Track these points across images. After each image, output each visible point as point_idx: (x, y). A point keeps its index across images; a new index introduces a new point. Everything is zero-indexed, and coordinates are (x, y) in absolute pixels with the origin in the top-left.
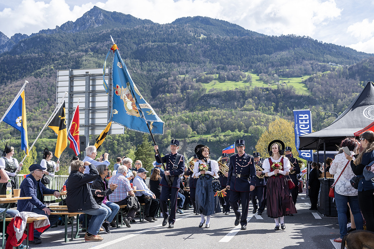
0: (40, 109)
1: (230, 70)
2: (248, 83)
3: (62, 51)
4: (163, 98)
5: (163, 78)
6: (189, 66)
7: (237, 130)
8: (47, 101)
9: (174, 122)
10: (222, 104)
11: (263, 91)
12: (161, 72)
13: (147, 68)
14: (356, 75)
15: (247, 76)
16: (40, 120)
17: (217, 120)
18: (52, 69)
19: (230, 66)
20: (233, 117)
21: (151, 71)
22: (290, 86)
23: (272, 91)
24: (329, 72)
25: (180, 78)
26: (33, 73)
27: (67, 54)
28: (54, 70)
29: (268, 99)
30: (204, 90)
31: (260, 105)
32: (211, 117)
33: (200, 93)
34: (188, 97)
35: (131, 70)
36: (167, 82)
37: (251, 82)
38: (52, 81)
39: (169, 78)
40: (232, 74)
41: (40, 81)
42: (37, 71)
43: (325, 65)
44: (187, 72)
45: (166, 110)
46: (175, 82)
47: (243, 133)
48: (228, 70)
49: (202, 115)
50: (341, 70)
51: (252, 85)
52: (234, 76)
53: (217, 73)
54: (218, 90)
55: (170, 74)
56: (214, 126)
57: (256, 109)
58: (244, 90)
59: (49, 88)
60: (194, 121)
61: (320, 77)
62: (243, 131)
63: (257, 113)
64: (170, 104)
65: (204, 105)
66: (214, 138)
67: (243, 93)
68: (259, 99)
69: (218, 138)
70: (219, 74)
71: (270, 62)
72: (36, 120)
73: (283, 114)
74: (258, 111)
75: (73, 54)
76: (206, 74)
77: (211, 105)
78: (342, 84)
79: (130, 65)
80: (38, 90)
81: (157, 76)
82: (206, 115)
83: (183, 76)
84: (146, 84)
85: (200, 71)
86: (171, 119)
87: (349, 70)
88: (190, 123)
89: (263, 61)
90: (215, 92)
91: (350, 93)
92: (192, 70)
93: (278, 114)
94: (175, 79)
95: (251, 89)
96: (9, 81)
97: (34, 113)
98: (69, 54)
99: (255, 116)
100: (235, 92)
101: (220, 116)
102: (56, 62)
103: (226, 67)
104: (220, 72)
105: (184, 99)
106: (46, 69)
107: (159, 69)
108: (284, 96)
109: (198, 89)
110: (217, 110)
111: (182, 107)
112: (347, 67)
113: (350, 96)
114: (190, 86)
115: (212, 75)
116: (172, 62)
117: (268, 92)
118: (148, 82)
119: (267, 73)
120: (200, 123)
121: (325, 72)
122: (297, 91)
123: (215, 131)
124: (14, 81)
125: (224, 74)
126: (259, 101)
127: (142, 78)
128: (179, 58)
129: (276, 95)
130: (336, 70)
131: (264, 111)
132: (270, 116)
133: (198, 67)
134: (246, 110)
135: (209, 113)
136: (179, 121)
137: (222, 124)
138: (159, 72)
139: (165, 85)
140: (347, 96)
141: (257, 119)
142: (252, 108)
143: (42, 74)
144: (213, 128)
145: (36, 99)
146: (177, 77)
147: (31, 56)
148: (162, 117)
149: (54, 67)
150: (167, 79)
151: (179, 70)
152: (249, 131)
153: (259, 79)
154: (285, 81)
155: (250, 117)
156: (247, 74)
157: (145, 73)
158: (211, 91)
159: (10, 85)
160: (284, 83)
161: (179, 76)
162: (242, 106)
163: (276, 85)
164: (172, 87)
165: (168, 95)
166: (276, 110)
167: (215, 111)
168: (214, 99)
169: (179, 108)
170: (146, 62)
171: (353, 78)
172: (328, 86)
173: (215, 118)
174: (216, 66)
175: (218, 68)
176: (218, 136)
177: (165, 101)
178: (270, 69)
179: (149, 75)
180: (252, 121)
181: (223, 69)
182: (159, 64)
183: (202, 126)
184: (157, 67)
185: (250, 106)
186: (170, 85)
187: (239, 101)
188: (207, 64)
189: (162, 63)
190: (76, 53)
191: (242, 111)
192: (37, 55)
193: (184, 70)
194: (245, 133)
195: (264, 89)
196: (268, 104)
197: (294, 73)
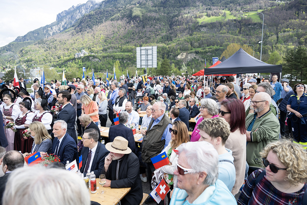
0: (115, 38)
1: (214, 10)
2: (224, 17)
3: (123, 5)
4: (176, 28)
5: (176, 17)
6: (190, 9)
7: (216, 46)
8: (117, 33)
9: (181, 42)
10: (208, 30)
11: (232, 22)
12: (174, 14)
13: (167, 12)
14: (293, 7)
15: (223, 13)
16: (115, 43)
17: (205, 40)
18: (119, 16)
19: (214, 7)
20: (214, 38)
21: (169, 13)
22: (249, 17)
23: (238, 21)
24: (275, 7)
25: (185, 16)
26: (110, 19)
27: (125, 7)
28: (120, 16)
29: (235, 26)
30: (198, 23)
31: (230, 30)
32: (201, 38)
33: (196, 25)
34: (189, 28)
35: (159, 14)
36: (178, 19)
37: (226, 16)
38: (119, 22)
39: (179, 17)
40: (215, 12)
41: (113, 23)
42: (112, 17)
43: (273, 3)
44: (189, 13)
45: (177, 36)
46: (182, 19)
47: (219, 47)
48: (212, 10)
49: (197, 37)
50: (283, 5)
51: (226, 18)
52: (215, 13)
53: (206, 12)
54: (206, 22)
55: (179, 14)
56: (203, 44)
57: (228, 33)
58: (221, 21)
59: (118, 26)
60: (192, 41)
61: (269, 10)
62: (219, 45)
63: (228, 35)
64: (179, 32)
65: (198, 32)
66: (202, 50)
67: (220, 23)
68: (230, 26)
69: (205, 50)
70: (207, 12)
71: (238, 3)
72: (113, 43)
73: (243, 35)
74: (228, 34)
75: (129, 6)
76: (200, 13)
77: (202, 31)
78: (283, 14)
79: (158, 11)
80: (113, 28)
81: (172, 16)
82: (198, 38)
83: (186, 15)
84: (166, 21)
85: (196, 11)
86: (180, 40)
87: (288, 4)
88: (190, 42)
89: (233, 3)
90: (204, 23)
91: (288, 20)
92: (192, 11)
93: (241, 35)
94: (182, 17)
95: (225, 21)
96: (99, 24)
97: (112, 40)
98: (127, 7)
99: (226, 37)
100: (216, 23)
101: (207, 38)
102: (120, 12)
103: (211, 8)
104: (208, 12)
105: (187, 29)
106: (116, 16)
107: (174, 12)
108: (245, 24)
109: (195, 22)
110: (205, 34)
111: (186, 33)
112: (287, 3)
113: (287, 22)
114: (190, 21)
115: (203, 14)
116: (180, 7)
117: (235, 22)
118: (167, 20)
119: (236, 10)
120: (195, 42)
121: (273, 7)
122: (253, 21)
123: (203, 46)
124: (102, 23)
125: (210, 12)
126: (229, 28)
127: (164, 18)
128: (185, 4)
129: (240, 24)
130: (280, 5)
131: (232, 34)
132: (236, 37)
133: (195, 9)
134: (222, 33)
135: (200, 36)
136: (184, 41)
137: (207, 42)
138: (173, 14)
139: (176, 21)
140: (285, 22)
141: (227, 39)
142: (225, 32)
143: (114, 19)
144: (202, 45)
145: (113, 32)
146: (183, 16)
147: (108, 9)
148: (175, 39)
149: (120, 14)
150: (178, 17)
151: (184, 12)
152: (223, 46)
153: (230, 14)
154: (246, 15)
155: (224, 37)
156: (223, 11)
157: (166, 15)
158: (202, 23)
159: (100, 26)
160: (246, 16)
161: (184, 15)
162: (219, 31)
163: (241, 18)
164: (180, 22)
165: (178, 27)
166: (240, 32)
167: (204, 35)
168: (204, 28)
169: (184, 34)
170: (166, 9)
171: (291, 10)
172: (274, 16)
173: (204, 38)
174: (205, 8)
175: (207, 9)
176: (205, 49)
177: (177, 31)
178: (238, 7)
179: (168, 16)
180: (225, 40)
181: (210, 9)
182: (174, 9)
183: (196, 44)
184: (172, 10)
185: (224, 31)
186: (180, 21)
187: (218, 28)
188: (200, 7)
189: (175, 8)
190: (130, 6)
191: (220, 34)
192: (111, 8)
193: (187, 12)
194: (221, 47)
195: (233, 20)
196: (235, 29)
197: (252, 9)
